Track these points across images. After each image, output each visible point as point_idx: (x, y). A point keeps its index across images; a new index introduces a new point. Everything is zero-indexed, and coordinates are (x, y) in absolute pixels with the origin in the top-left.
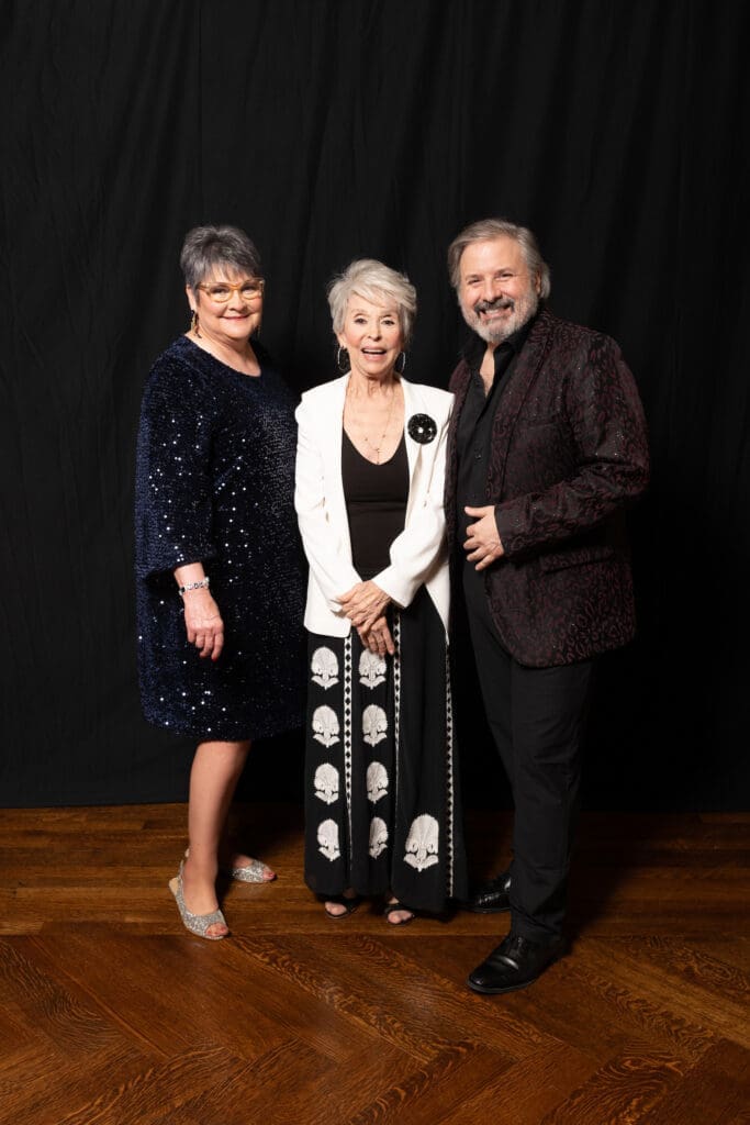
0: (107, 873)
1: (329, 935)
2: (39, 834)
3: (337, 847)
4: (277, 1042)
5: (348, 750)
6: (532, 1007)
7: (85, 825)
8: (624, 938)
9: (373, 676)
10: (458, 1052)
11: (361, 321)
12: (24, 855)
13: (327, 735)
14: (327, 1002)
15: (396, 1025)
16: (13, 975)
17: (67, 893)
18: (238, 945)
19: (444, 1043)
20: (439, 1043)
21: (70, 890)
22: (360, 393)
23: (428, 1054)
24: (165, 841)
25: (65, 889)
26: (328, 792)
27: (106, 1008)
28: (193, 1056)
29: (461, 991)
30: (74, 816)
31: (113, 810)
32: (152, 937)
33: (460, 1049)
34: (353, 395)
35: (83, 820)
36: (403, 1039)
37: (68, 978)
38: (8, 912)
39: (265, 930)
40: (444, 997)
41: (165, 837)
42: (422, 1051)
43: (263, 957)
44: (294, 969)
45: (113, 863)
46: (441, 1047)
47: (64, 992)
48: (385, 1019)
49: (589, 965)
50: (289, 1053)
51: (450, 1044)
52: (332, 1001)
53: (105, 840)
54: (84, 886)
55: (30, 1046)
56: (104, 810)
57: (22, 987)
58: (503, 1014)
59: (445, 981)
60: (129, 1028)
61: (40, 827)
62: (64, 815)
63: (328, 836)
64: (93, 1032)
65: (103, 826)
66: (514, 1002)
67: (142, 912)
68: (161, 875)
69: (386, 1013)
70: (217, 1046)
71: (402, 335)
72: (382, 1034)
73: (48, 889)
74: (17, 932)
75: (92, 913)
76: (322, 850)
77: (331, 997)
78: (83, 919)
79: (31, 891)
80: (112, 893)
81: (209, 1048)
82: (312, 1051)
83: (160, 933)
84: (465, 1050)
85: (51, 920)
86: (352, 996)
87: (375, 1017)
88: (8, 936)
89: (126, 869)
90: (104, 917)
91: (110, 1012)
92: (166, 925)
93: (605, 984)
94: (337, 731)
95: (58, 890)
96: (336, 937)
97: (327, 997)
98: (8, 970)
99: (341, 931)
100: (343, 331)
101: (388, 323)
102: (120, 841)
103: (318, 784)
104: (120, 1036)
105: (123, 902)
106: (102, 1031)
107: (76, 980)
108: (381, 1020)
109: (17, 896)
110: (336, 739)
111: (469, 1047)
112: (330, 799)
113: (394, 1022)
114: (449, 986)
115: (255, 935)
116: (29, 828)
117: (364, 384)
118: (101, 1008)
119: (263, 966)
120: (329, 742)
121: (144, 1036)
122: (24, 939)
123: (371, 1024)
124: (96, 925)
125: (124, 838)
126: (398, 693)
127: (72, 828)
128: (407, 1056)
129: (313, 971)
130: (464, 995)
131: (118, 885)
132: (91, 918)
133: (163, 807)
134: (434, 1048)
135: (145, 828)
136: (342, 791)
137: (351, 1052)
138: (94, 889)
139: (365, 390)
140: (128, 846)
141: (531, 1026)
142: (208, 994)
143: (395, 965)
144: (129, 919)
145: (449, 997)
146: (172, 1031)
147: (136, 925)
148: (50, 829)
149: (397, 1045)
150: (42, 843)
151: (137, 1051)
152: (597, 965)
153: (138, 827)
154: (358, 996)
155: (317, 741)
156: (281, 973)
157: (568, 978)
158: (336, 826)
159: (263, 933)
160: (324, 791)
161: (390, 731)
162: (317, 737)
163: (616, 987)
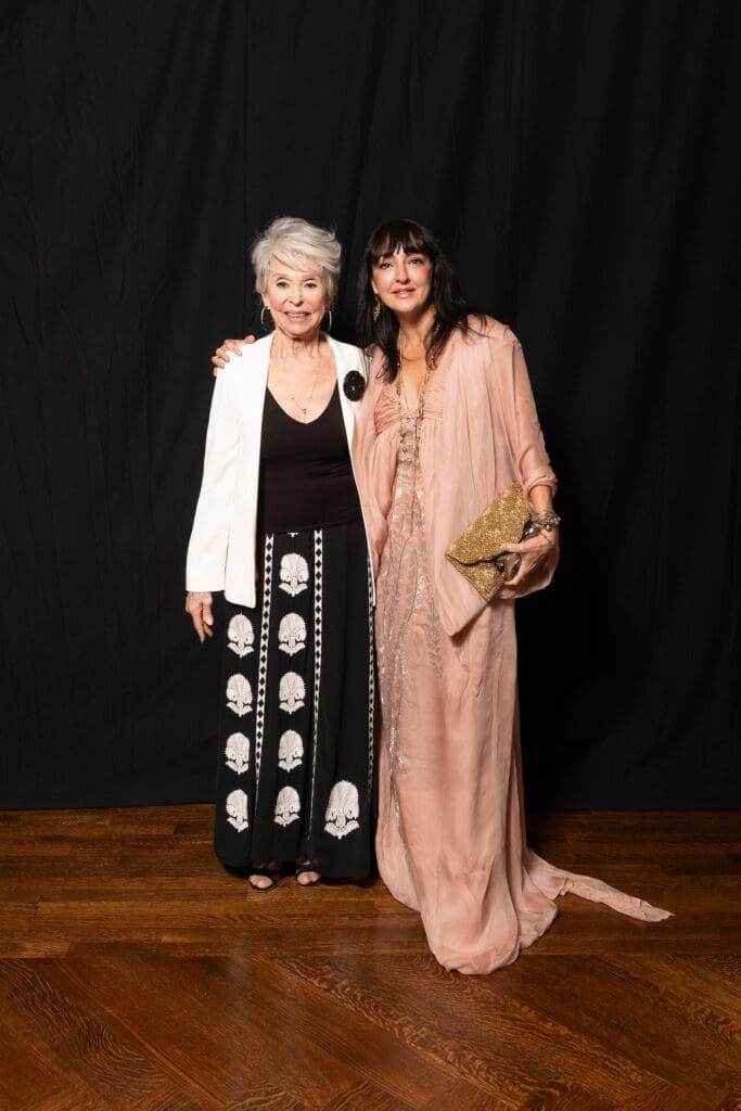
0: (138, 884)
1: (392, 956)
2: (60, 839)
3: (246, 817)
4: (345, 1086)
5: (260, 719)
6: (625, 1040)
7: (110, 829)
8: (716, 956)
9: (292, 643)
10: (549, 1095)
11: (282, 285)
12: (45, 864)
13: (240, 704)
14: (398, 1036)
15: (478, 1063)
16: (39, 1005)
17: (94, 908)
18: (291, 969)
19: (533, 1084)
20: (526, 1083)
21: (99, 904)
22: (285, 354)
23: (517, 1098)
24: (200, 846)
25: (92, 903)
26: (239, 762)
27: (147, 1045)
28: (251, 1104)
29: (545, 1021)
30: (98, 820)
31: (141, 811)
32: (193, 960)
33: (552, 1090)
34: (278, 356)
35: (107, 823)
36: (487, 1079)
37: (102, 1009)
38: (30, 931)
39: (319, 950)
40: (526, 1028)
41: (199, 843)
42: (510, 1094)
43: (320, 982)
44: (356, 996)
45: (143, 873)
46: (531, 1089)
47: (99, 1027)
48: (464, 1055)
49: (682, 989)
50: (360, 1098)
51: (540, 1086)
52: (402, 1034)
53: (134, 846)
54: (114, 900)
55: (63, 1092)
56: (129, 812)
57: (50, 1021)
58: (596, 1049)
59: (525, 1009)
60: (175, 1069)
61: (60, 831)
62: (86, 818)
63: (237, 805)
64: (135, 1075)
65: (130, 830)
66: (605, 1033)
67: (182, 931)
68: (198, 886)
69: (465, 1048)
70: (278, 1090)
71: (326, 298)
72: (463, 1073)
73: (73, 904)
74: (40, 955)
75: (125, 931)
76: (230, 820)
77: (400, 1030)
78: (113, 939)
79: (54, 906)
80: (144, 907)
81: (268, 1093)
82: (386, 1095)
83: (203, 955)
84: (557, 1093)
85: (78, 940)
86: (424, 1029)
87: (451, 1053)
88: (31, 960)
89: (160, 879)
90: (136, 937)
91: (153, 1050)
92: (208, 945)
93: (702, 1011)
94: (249, 701)
95: (84, 905)
96: (399, 958)
97: (396, 1030)
98: (33, 1001)
99: (404, 951)
100: (266, 292)
101: (311, 286)
102: (149, 847)
103: (229, 753)
104: (166, 1079)
105: (158, 918)
106: (144, 1073)
107: (110, 1011)
108: (459, 1057)
109: (40, 912)
110: (249, 709)
111: (562, 1088)
112: (241, 769)
113: (474, 1059)
114: (531, 1015)
115: (309, 956)
116: (49, 833)
117: (288, 344)
118: (142, 1045)
119: (320, 992)
120: (242, 711)
121: (192, 1079)
122: (49, 962)
123: (449, 1062)
124: (129, 945)
125: (154, 844)
126: (318, 660)
127: (95, 833)
128: (494, 1101)
129: (378, 999)
130: (549, 1026)
131: (151, 898)
132: (123, 938)
133: (194, 808)
134: (523, 1090)
135: (175, 832)
136: (252, 762)
137: (431, 1095)
138: (124, 903)
139: (290, 350)
140: (159, 852)
141: (628, 1062)
142: (262, 1027)
143: (468, 990)
144: (166, 939)
145: (534, 1028)
146: (224, 1072)
147: (174, 944)
148: (71, 834)
149: (481, 1087)
150: (63, 850)
151: (186, 1098)
152: (689, 988)
153: (169, 831)
154: (431, 1028)
155: (230, 710)
156: (342, 1001)
157: (661, 1003)
158: (246, 797)
159: (317, 954)
160: (235, 761)
161: (309, 699)
162: (230, 705)
163: (715, 1013)
